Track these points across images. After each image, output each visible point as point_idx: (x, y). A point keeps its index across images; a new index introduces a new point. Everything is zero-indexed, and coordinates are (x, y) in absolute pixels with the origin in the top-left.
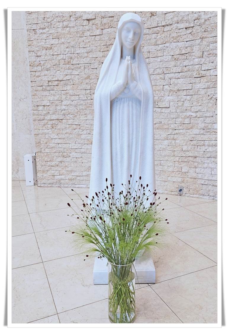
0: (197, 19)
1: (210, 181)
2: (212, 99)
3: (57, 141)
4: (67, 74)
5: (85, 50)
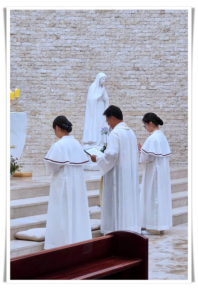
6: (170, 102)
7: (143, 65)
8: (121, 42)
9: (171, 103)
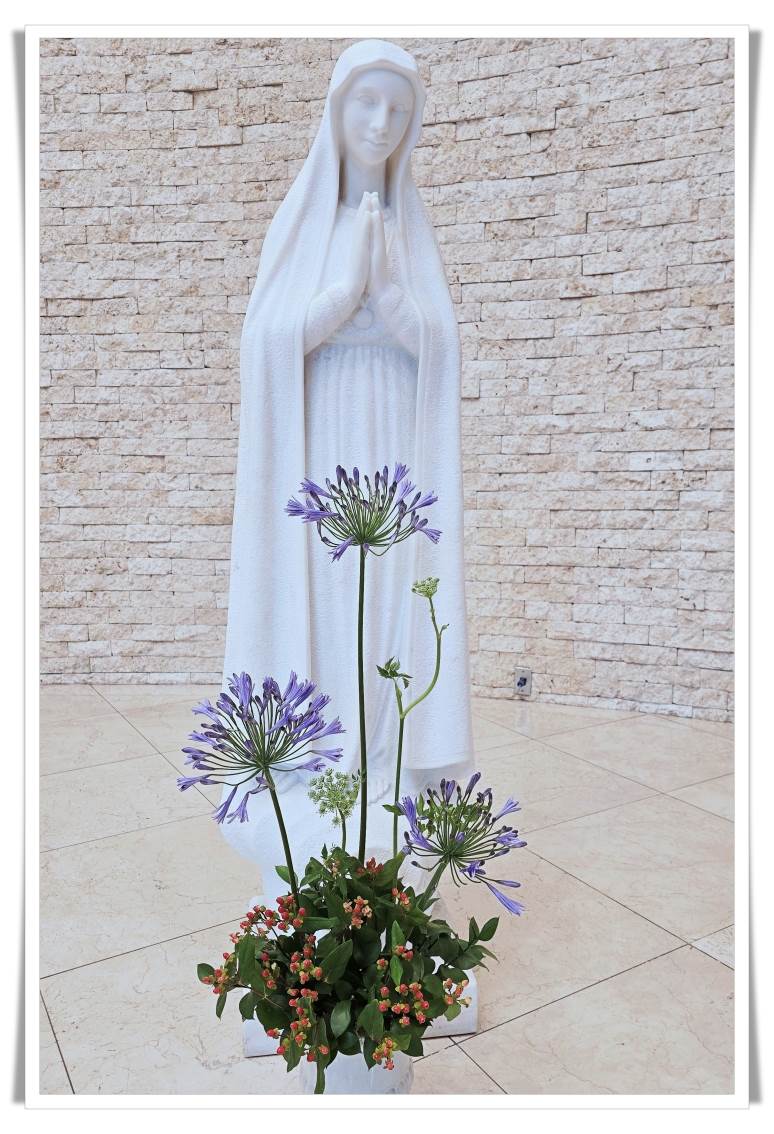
0: (565, 105)
1: (621, 647)
2: (621, 370)
3: (77, 515)
4: (114, 275)
5: (181, 196)
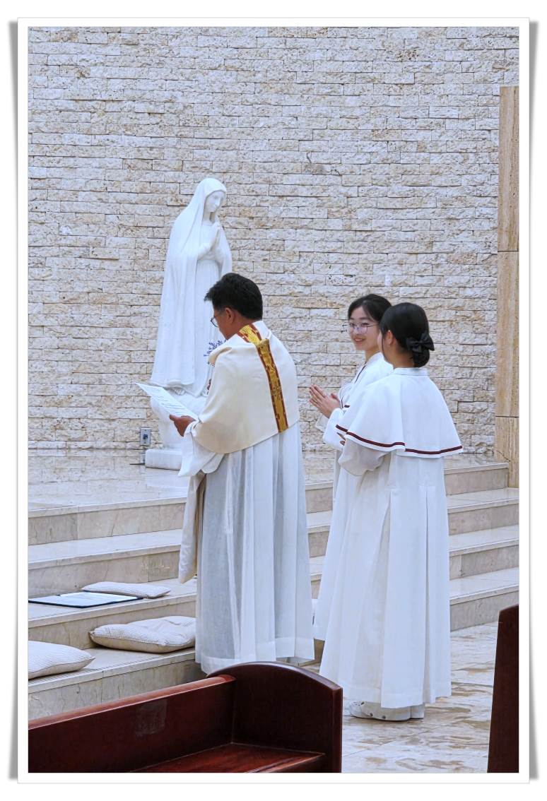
0: (170, 101)
6: (415, 269)
7: (336, 158)
8: (271, 88)
9: (416, 272)
